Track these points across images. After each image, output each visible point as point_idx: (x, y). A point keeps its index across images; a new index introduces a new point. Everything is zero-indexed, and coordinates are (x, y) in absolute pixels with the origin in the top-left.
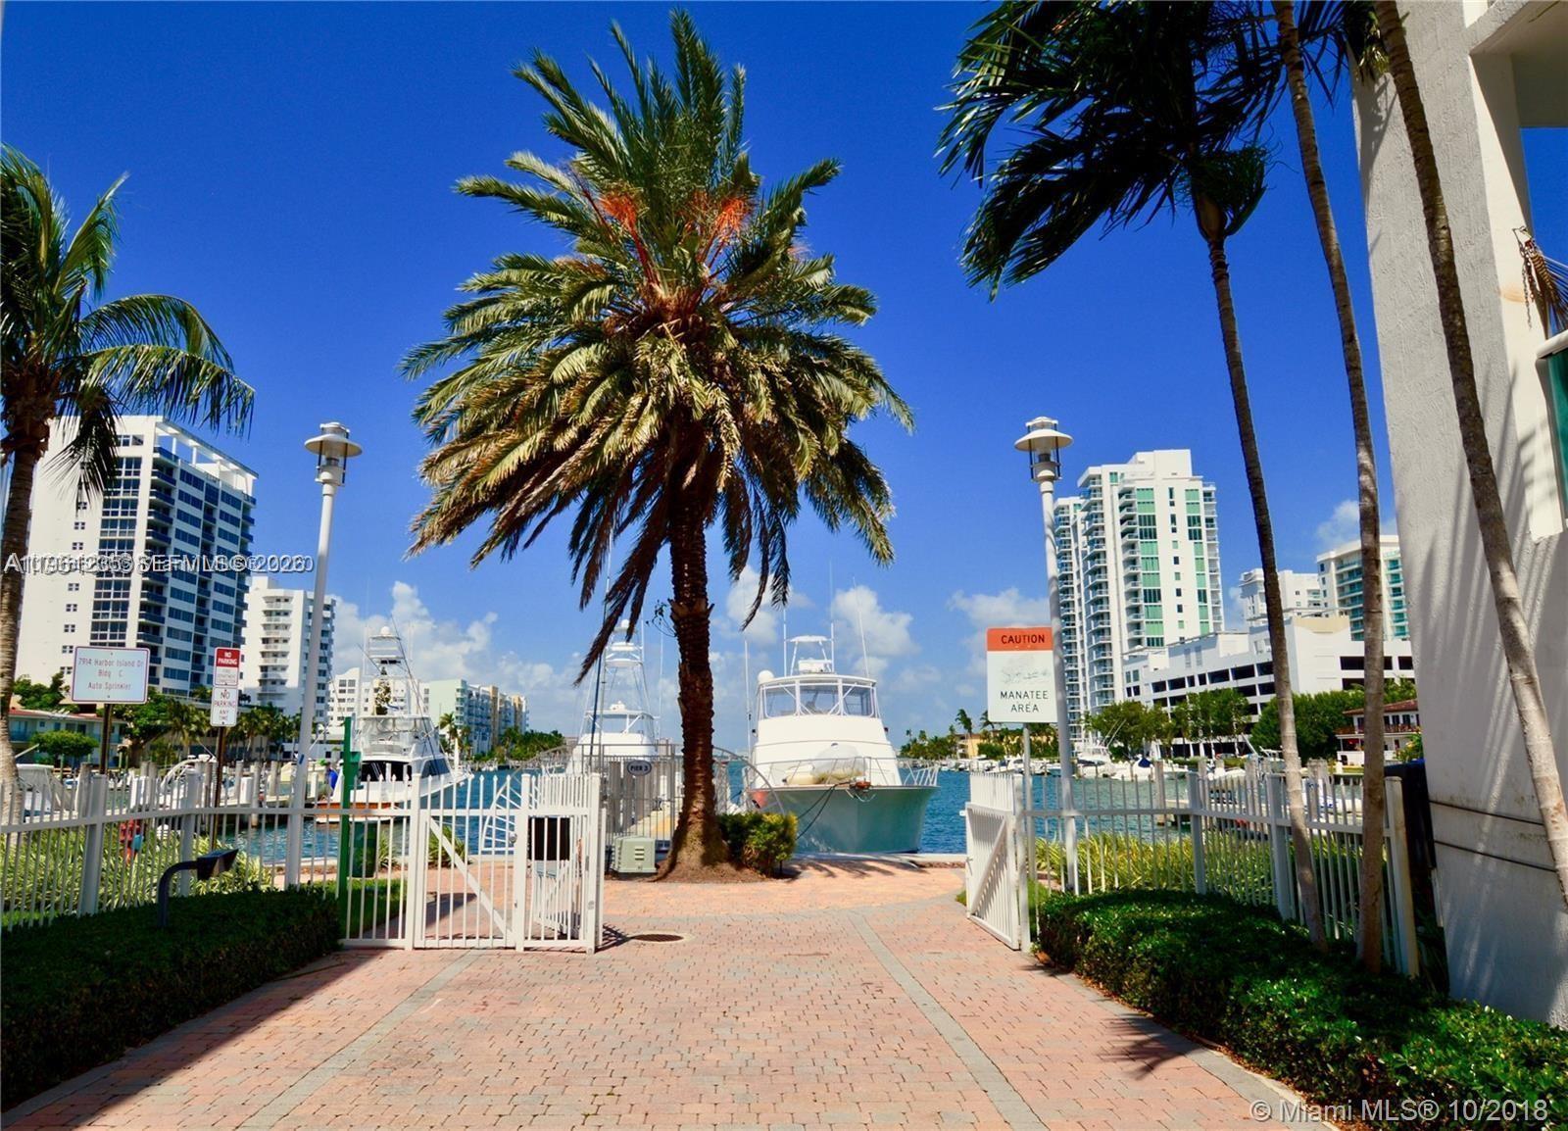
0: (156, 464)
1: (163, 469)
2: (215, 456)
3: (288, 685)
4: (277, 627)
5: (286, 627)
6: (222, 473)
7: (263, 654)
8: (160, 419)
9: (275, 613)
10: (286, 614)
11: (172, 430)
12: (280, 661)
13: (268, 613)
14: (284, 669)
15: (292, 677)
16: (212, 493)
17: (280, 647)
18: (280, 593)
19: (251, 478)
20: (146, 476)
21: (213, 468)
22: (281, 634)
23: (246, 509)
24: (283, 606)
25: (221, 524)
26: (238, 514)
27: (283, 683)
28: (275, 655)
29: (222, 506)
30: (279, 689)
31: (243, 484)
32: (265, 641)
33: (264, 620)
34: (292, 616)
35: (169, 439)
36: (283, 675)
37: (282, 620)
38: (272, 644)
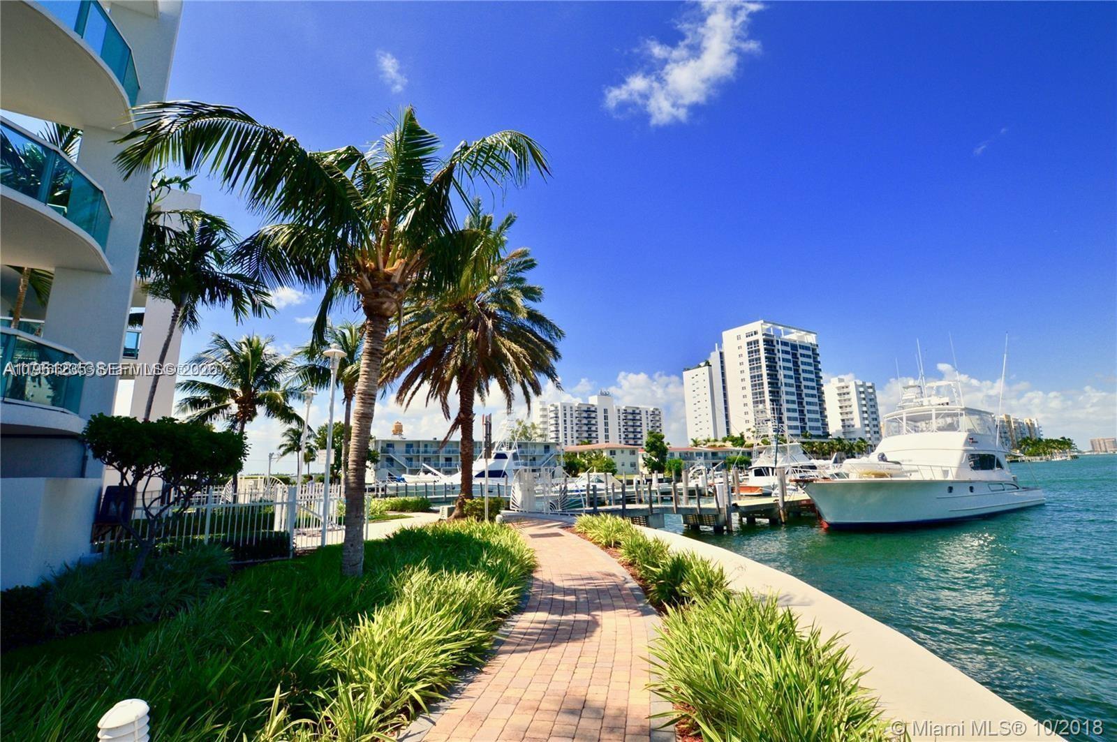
0: (764, 341)
1: (769, 342)
2: (793, 331)
3: (856, 427)
4: (845, 400)
5: (849, 400)
6: (799, 337)
7: (841, 414)
8: (762, 321)
9: (843, 394)
10: (848, 393)
11: (769, 325)
12: (849, 416)
13: (840, 395)
14: (852, 419)
15: (857, 423)
16: (794, 347)
17: (848, 410)
18: (843, 384)
19: (814, 335)
20: (762, 346)
21: (794, 336)
22: (847, 403)
23: (814, 350)
24: (845, 390)
25: (801, 359)
26: (810, 353)
27: (853, 426)
28: (847, 413)
29: (801, 351)
30: (851, 429)
31: (810, 339)
32: (841, 407)
33: (838, 398)
34: (851, 394)
35: (768, 330)
36: (852, 423)
37: (846, 397)
38: (844, 408)
